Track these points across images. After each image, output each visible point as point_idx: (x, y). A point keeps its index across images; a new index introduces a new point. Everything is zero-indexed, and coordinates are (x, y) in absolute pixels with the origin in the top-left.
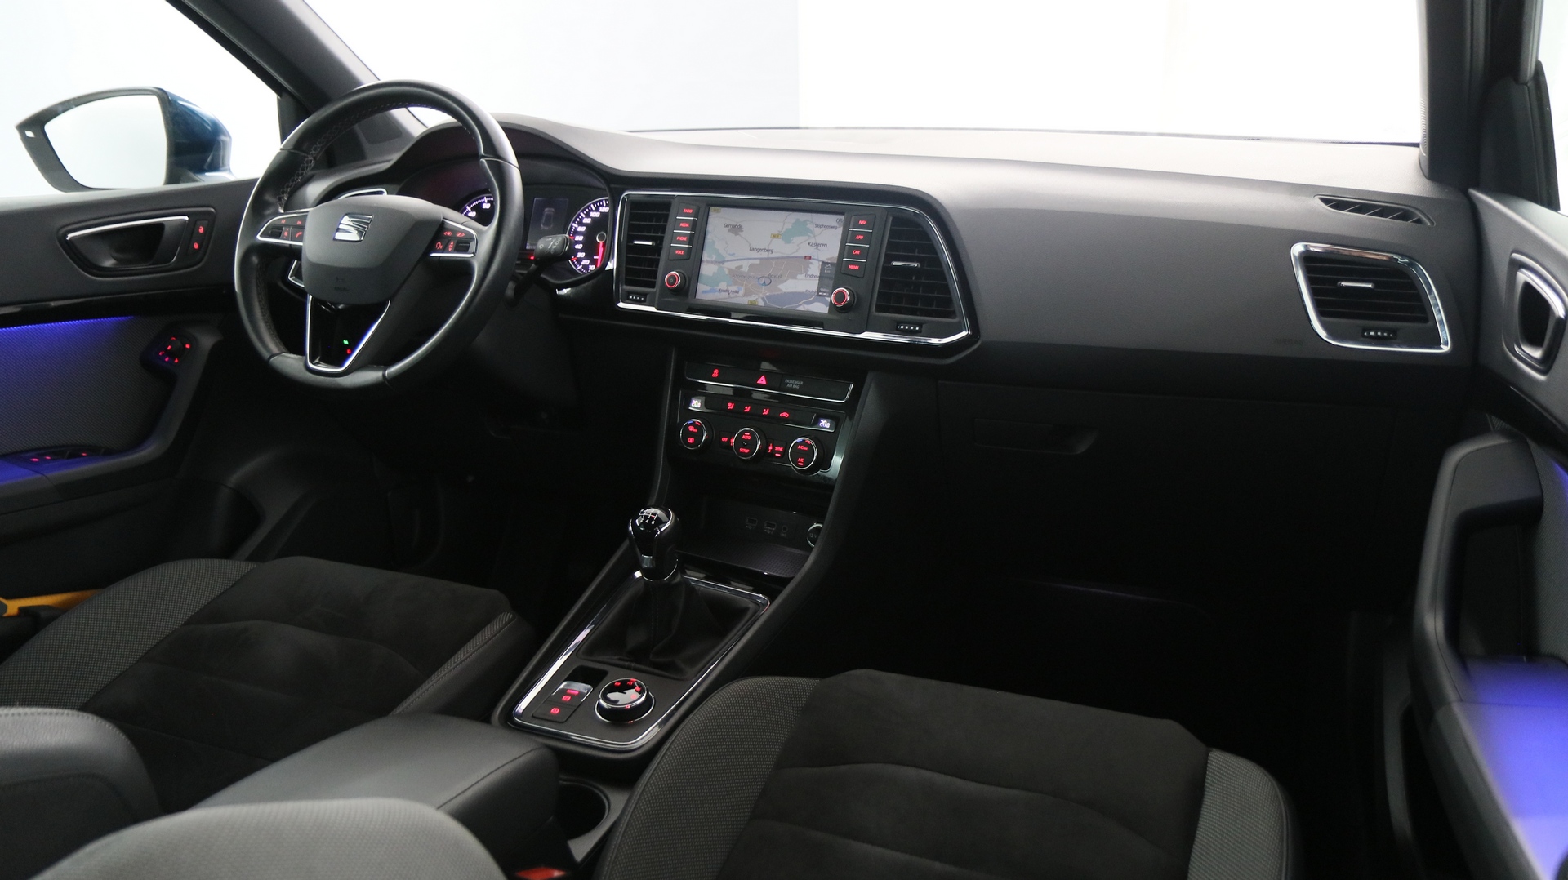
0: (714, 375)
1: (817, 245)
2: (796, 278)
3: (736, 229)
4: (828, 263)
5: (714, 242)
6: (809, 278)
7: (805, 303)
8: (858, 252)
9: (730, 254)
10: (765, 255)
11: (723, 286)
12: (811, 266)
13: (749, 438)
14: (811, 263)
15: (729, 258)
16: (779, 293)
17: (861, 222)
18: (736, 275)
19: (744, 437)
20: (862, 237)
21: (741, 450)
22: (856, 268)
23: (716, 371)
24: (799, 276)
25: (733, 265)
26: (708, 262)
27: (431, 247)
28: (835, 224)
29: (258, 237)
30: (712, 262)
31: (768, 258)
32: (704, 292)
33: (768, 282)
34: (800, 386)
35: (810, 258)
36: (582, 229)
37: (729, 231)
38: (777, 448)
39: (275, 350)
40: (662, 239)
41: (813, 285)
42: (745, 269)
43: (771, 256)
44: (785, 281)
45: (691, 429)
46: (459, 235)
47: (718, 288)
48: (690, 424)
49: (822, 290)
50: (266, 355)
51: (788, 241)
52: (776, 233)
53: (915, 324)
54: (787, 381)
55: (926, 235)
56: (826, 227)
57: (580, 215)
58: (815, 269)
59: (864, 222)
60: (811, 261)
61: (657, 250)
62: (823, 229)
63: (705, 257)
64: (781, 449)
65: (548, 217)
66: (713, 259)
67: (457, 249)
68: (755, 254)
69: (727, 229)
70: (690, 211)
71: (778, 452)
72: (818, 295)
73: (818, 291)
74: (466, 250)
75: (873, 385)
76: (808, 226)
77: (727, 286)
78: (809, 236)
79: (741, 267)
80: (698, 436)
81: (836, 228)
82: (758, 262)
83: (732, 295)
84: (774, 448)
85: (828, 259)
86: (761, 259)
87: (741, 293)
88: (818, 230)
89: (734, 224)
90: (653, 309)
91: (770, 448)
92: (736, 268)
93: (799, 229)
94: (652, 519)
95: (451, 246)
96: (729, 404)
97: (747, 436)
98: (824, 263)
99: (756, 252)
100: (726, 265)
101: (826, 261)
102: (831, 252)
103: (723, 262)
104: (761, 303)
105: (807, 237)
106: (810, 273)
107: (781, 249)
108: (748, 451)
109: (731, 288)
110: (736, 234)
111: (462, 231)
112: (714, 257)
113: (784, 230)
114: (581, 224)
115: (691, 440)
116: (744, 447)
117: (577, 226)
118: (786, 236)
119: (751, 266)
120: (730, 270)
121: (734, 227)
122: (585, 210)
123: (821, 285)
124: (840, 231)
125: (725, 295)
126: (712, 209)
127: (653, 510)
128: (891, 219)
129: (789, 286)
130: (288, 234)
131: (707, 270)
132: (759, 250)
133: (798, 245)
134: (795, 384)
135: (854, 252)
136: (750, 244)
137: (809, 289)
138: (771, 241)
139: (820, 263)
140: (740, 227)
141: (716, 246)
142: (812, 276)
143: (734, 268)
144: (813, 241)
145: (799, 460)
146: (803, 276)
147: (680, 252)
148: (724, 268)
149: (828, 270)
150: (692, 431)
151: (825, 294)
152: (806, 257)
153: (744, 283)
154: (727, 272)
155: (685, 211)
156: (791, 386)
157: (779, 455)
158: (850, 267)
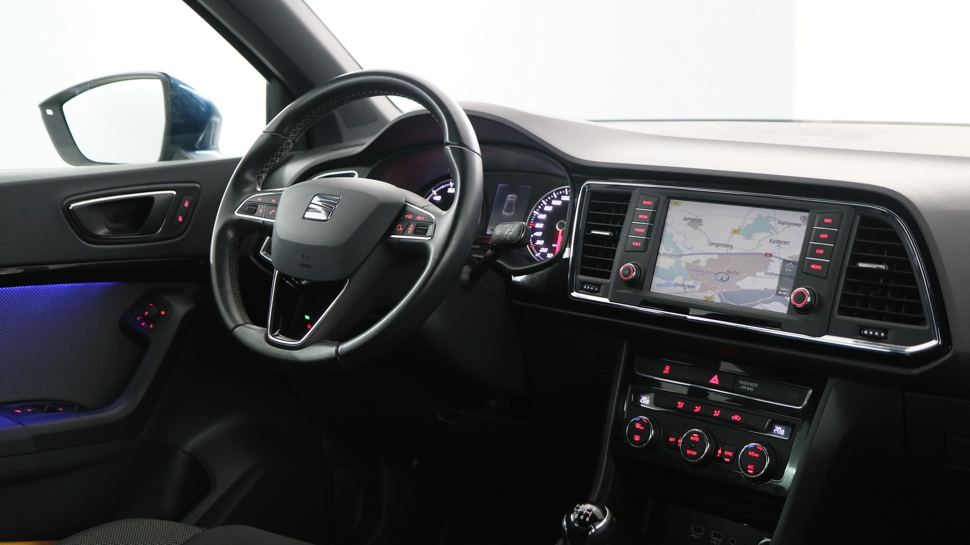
0: (665, 372)
1: (779, 242)
2: (754, 275)
3: (695, 223)
4: (789, 262)
5: (672, 235)
6: (769, 276)
7: (763, 302)
8: (821, 252)
9: (687, 248)
10: (723, 250)
11: (679, 280)
12: (771, 263)
13: (697, 439)
14: (772, 261)
15: (686, 252)
16: (737, 290)
17: (826, 221)
18: (693, 270)
19: (692, 438)
20: (826, 236)
21: (689, 452)
22: (819, 267)
23: (667, 368)
24: (758, 274)
25: (690, 260)
26: (665, 255)
27: (392, 229)
28: (800, 222)
29: (236, 212)
30: (670, 255)
31: (727, 254)
32: (659, 285)
33: (725, 278)
34: (755, 388)
35: (771, 255)
36: (543, 217)
37: (688, 224)
38: (726, 453)
39: (240, 320)
40: (620, 229)
41: (772, 283)
42: (703, 264)
43: (730, 251)
44: (745, 277)
45: (638, 426)
46: (419, 218)
47: (674, 282)
48: (637, 421)
49: (782, 289)
50: (231, 325)
51: (748, 237)
52: (736, 228)
53: (880, 329)
54: (741, 382)
55: (895, 237)
56: (790, 224)
57: (541, 202)
58: (775, 267)
59: (829, 221)
60: (772, 258)
61: (614, 240)
62: (786, 225)
63: (662, 250)
64: (730, 454)
65: (510, 204)
66: (670, 253)
67: (416, 233)
68: (713, 249)
69: (686, 222)
70: (650, 203)
71: (728, 457)
72: (777, 294)
73: (778, 290)
74: (424, 233)
75: (833, 392)
76: (771, 222)
77: (684, 280)
78: (771, 233)
79: (699, 261)
80: (644, 434)
81: (799, 225)
82: (716, 257)
83: (687, 290)
84: (723, 452)
85: (789, 257)
86: (719, 254)
87: (697, 288)
88: (780, 227)
89: (694, 217)
90: (606, 300)
91: (720, 452)
92: (693, 262)
93: (762, 226)
94: (586, 515)
95: (411, 229)
96: (679, 403)
97: (695, 438)
98: (785, 261)
99: (714, 247)
100: (683, 258)
101: (787, 259)
102: (794, 251)
103: (680, 256)
104: (717, 300)
105: (768, 234)
106: (770, 271)
107: (741, 244)
108: (695, 453)
109: (687, 283)
110: (696, 228)
111: (422, 215)
112: (671, 251)
113: (745, 225)
114: (542, 211)
115: (637, 438)
116: (692, 449)
117: (538, 213)
118: (747, 232)
119: (709, 261)
120: (687, 264)
121: (693, 220)
122: (546, 198)
123: (781, 284)
124: (804, 228)
125: (681, 289)
126: (672, 201)
127: (588, 506)
128: (859, 218)
129: (747, 283)
130: (263, 211)
131: (663, 262)
132: (718, 245)
133: (758, 242)
134: (750, 386)
135: (818, 251)
136: (709, 239)
137: (768, 288)
138: (731, 237)
139: (782, 261)
140: (700, 220)
141: (674, 239)
142: (772, 274)
143: (691, 263)
144: (775, 238)
145: (749, 467)
146: (762, 274)
147: (637, 244)
148: (681, 261)
149: (789, 268)
150: (639, 428)
151: (784, 293)
152: (766, 254)
153: (701, 278)
154: (683, 265)
155: (644, 202)
156: (745, 387)
157: (728, 460)
158: (813, 266)
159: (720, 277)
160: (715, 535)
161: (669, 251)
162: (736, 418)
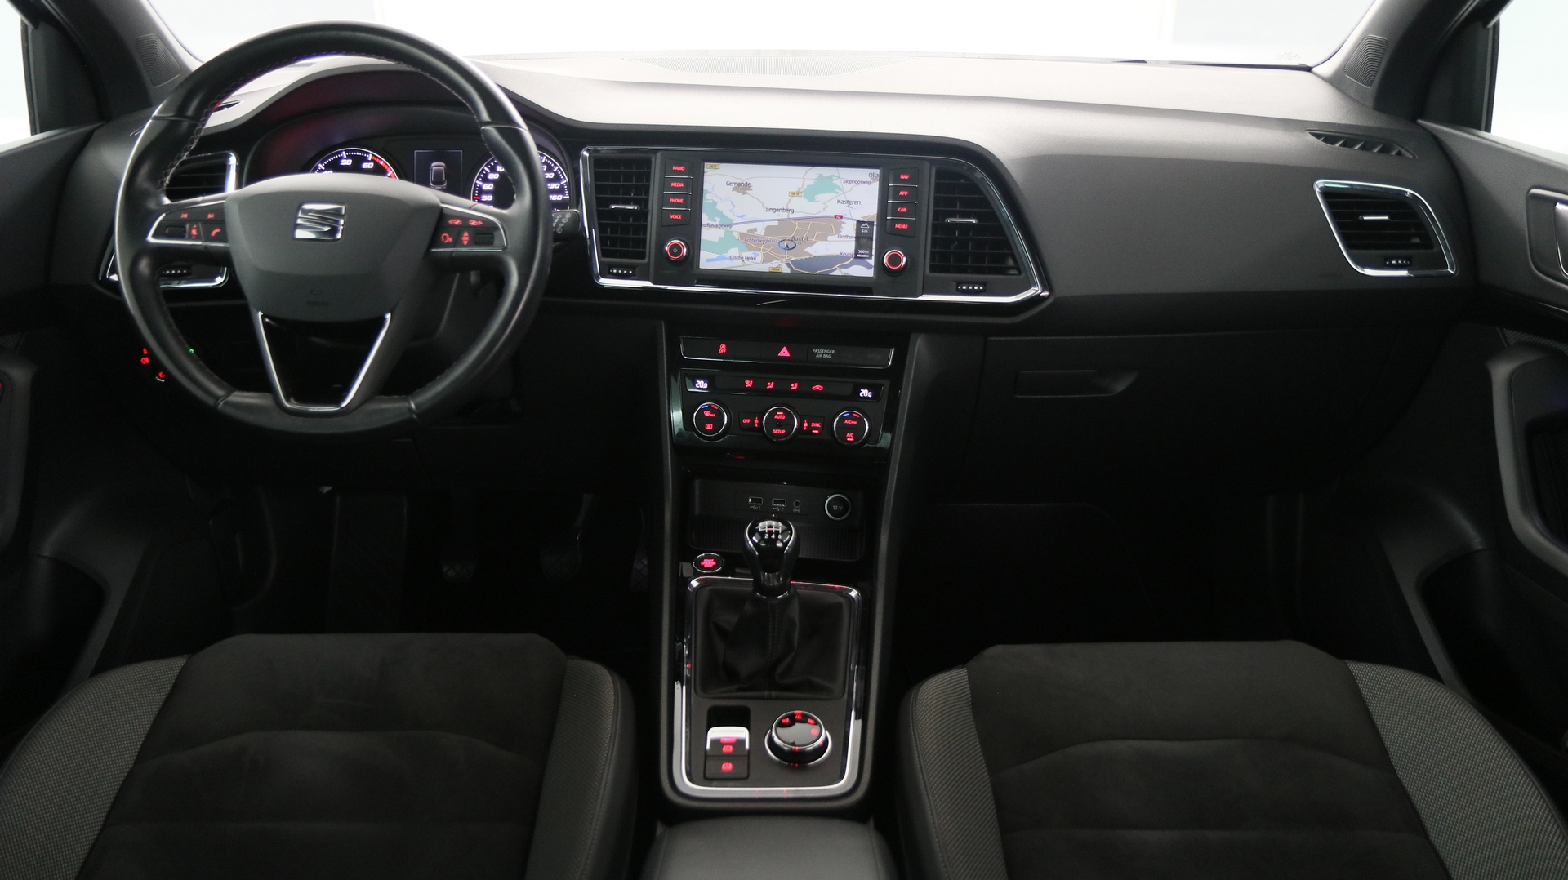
0: (721, 351)
1: (849, 203)
2: (826, 240)
3: (743, 187)
4: (864, 222)
5: (715, 203)
6: (843, 239)
7: (841, 267)
8: (904, 210)
9: (738, 216)
10: (784, 215)
11: (734, 252)
12: (843, 225)
13: (783, 417)
14: (844, 223)
15: (737, 220)
16: (808, 257)
17: (902, 177)
18: (749, 240)
19: (776, 417)
20: (906, 193)
21: (775, 431)
22: (904, 226)
23: (723, 346)
24: (830, 238)
25: (744, 229)
26: (709, 225)
27: (434, 241)
28: (869, 179)
29: (150, 239)
30: (716, 226)
31: (789, 219)
32: (708, 260)
33: (791, 245)
34: (832, 355)
35: (842, 217)
36: (489, 187)
37: (734, 189)
38: (813, 425)
40: (646, 201)
41: (849, 247)
42: (761, 232)
43: (792, 216)
44: (815, 242)
45: (707, 414)
46: (473, 223)
47: (728, 255)
48: (705, 409)
49: (860, 251)
51: (811, 199)
52: (795, 190)
53: (979, 284)
54: (814, 351)
56: (858, 182)
57: (483, 170)
58: (850, 229)
59: (906, 177)
60: (842, 220)
61: (642, 215)
62: (854, 184)
63: (705, 220)
64: (818, 425)
65: (438, 174)
66: (717, 223)
67: (475, 242)
68: (771, 215)
69: (731, 187)
70: (682, 168)
71: (816, 428)
72: (856, 257)
73: (856, 253)
74: (490, 243)
76: (835, 182)
77: (740, 251)
78: (838, 193)
79: (755, 230)
80: (718, 421)
81: (869, 183)
82: (776, 223)
83: (747, 262)
84: (809, 424)
85: (863, 218)
86: (779, 220)
87: (759, 259)
88: (847, 186)
89: (740, 181)
90: (648, 284)
91: (805, 425)
92: (748, 231)
93: (826, 186)
94: (770, 533)
95: (466, 238)
96: (747, 382)
97: (780, 415)
98: (859, 223)
99: (771, 212)
100: (734, 228)
101: (862, 220)
102: (869, 208)
103: (731, 225)
104: (786, 270)
105: (834, 195)
106: (842, 234)
107: (804, 208)
108: (783, 432)
109: (746, 254)
110: (744, 193)
111: (477, 218)
112: (718, 221)
113: (805, 187)
114: (486, 180)
115: (709, 427)
116: (779, 427)
117: (481, 183)
118: (810, 194)
119: (768, 229)
120: (742, 235)
121: (739, 185)
122: (489, 164)
123: (859, 246)
124: (876, 186)
125: (739, 262)
126: (707, 165)
128: (934, 170)
129: (818, 249)
130: (198, 232)
131: (707, 235)
132: (775, 210)
133: (824, 204)
134: (826, 354)
135: (900, 209)
136: (763, 204)
137: (844, 252)
138: (790, 200)
139: (855, 222)
140: (748, 185)
141: (719, 207)
142: (847, 237)
143: (746, 232)
144: (842, 198)
145: (848, 435)
146: (835, 237)
147: (676, 217)
148: (732, 232)
149: (865, 229)
150: (709, 417)
151: (864, 256)
152: (836, 216)
153: (762, 248)
154: (737, 236)
155: (674, 168)
156: (821, 356)
157: (817, 432)
158: (898, 226)
159: (784, 244)
160: (776, 502)
161: (715, 221)
162: (818, 388)
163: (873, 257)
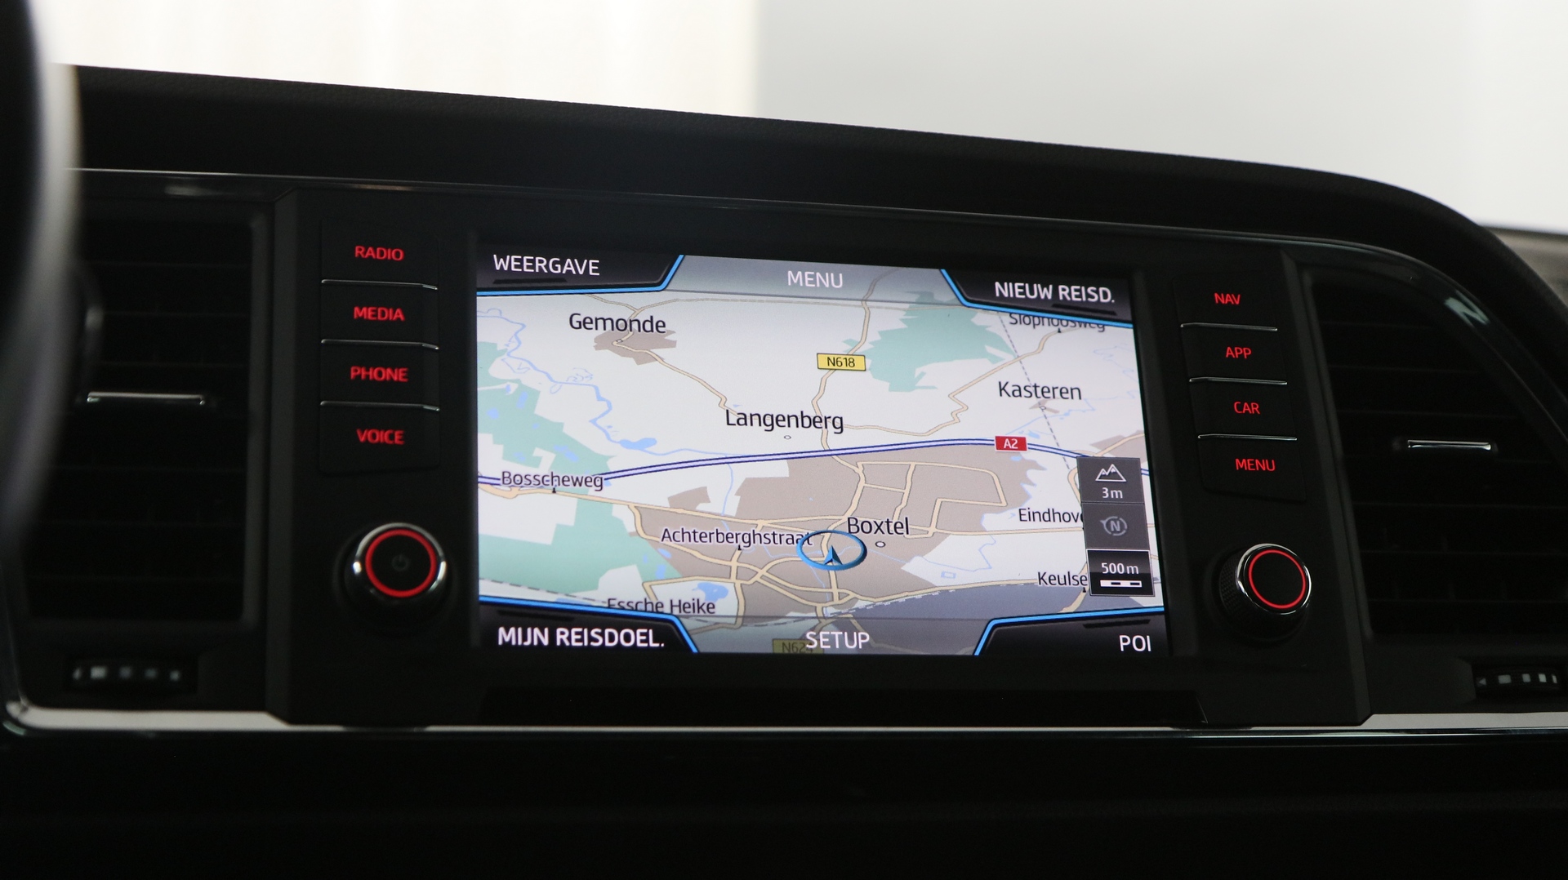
1: (1041, 392)
2: (980, 530)
4: (1105, 462)
5: (528, 396)
6: (1038, 524)
8: (1252, 408)
9: (626, 444)
10: (808, 439)
11: (623, 583)
12: (1031, 474)
14: (1034, 465)
15: (623, 459)
16: (918, 595)
17: (1221, 298)
18: (683, 534)
20: (1246, 352)
22: (1265, 468)
24: (990, 521)
25: (658, 491)
26: (510, 480)
30: (541, 482)
31: (828, 453)
33: (849, 550)
35: (1021, 444)
37: (600, 344)
42: (722, 503)
43: (836, 441)
44: (937, 539)
49: (1110, 569)
51: (901, 380)
52: (840, 348)
56: (1059, 323)
58: (1058, 486)
60: (1027, 455)
63: (490, 457)
66: (543, 470)
68: (755, 439)
69: (588, 336)
72: (1097, 589)
73: (1096, 577)
77: (647, 583)
78: (994, 359)
79: (701, 495)
82: (779, 470)
85: (1099, 445)
87: (729, 607)
88: (1025, 336)
92: (672, 499)
98: (1088, 467)
99: (757, 430)
100: (613, 488)
101: (1096, 451)
102: (1111, 420)
103: (599, 481)
105: (985, 365)
107: (877, 411)
109: (668, 592)
110: (643, 359)
113: (873, 336)
118: (893, 361)
119: (749, 488)
120: (644, 513)
121: (621, 325)
129: (950, 564)
132: (773, 422)
133: (952, 396)
135: (1240, 408)
136: (723, 399)
137: (1051, 570)
138: (823, 383)
139: (1073, 463)
140: (658, 326)
141: (546, 408)
142: (1049, 515)
143: (665, 504)
144: (1015, 376)
146: (1009, 519)
147: (382, 437)
148: (610, 503)
149: (1112, 486)
151: (1125, 584)
152: (1000, 442)
153: (734, 564)
154: (629, 521)
155: (358, 251)
159: (819, 550)
161: (536, 462)
163: (1158, 588)
